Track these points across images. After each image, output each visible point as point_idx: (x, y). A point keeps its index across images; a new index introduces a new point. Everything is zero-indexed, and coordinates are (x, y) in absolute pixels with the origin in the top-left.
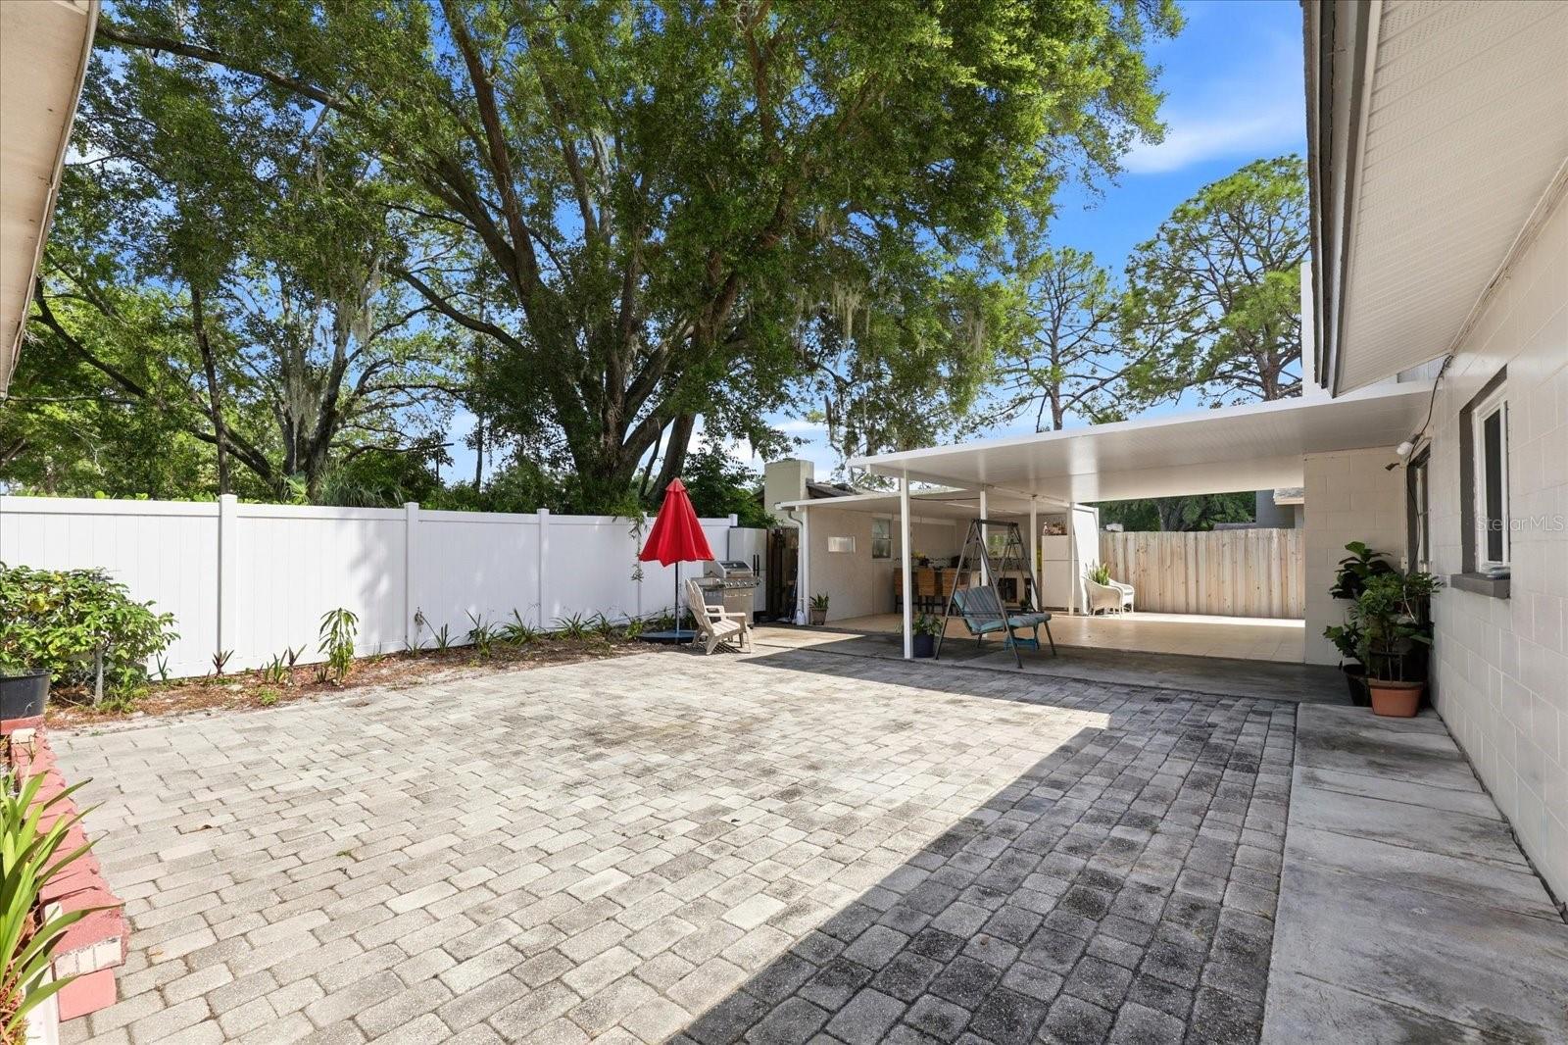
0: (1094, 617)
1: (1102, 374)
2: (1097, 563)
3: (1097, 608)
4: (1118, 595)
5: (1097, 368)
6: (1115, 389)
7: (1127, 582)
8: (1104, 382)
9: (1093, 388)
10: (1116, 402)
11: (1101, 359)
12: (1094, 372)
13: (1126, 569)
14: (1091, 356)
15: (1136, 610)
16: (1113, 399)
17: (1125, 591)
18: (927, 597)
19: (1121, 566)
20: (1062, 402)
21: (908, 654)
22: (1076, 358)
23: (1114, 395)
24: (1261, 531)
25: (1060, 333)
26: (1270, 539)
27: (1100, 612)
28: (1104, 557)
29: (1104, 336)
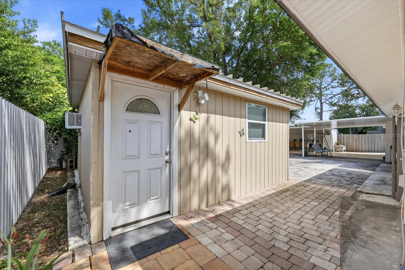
0: (336, 152)
1: (334, 93)
2: (337, 141)
3: (337, 150)
4: (342, 148)
5: (333, 92)
6: (338, 98)
7: (344, 145)
8: (334, 96)
9: (332, 97)
10: (339, 101)
11: (334, 89)
12: (332, 93)
13: (344, 142)
14: (331, 89)
15: (346, 151)
16: (337, 100)
17: (343, 147)
18: (297, 147)
19: (342, 142)
20: (323, 101)
21: (303, 156)
22: (327, 89)
23: (338, 99)
24: (379, 134)
25: (322, 83)
26: (381, 136)
27: (338, 151)
28: (338, 139)
29: (335, 84)
